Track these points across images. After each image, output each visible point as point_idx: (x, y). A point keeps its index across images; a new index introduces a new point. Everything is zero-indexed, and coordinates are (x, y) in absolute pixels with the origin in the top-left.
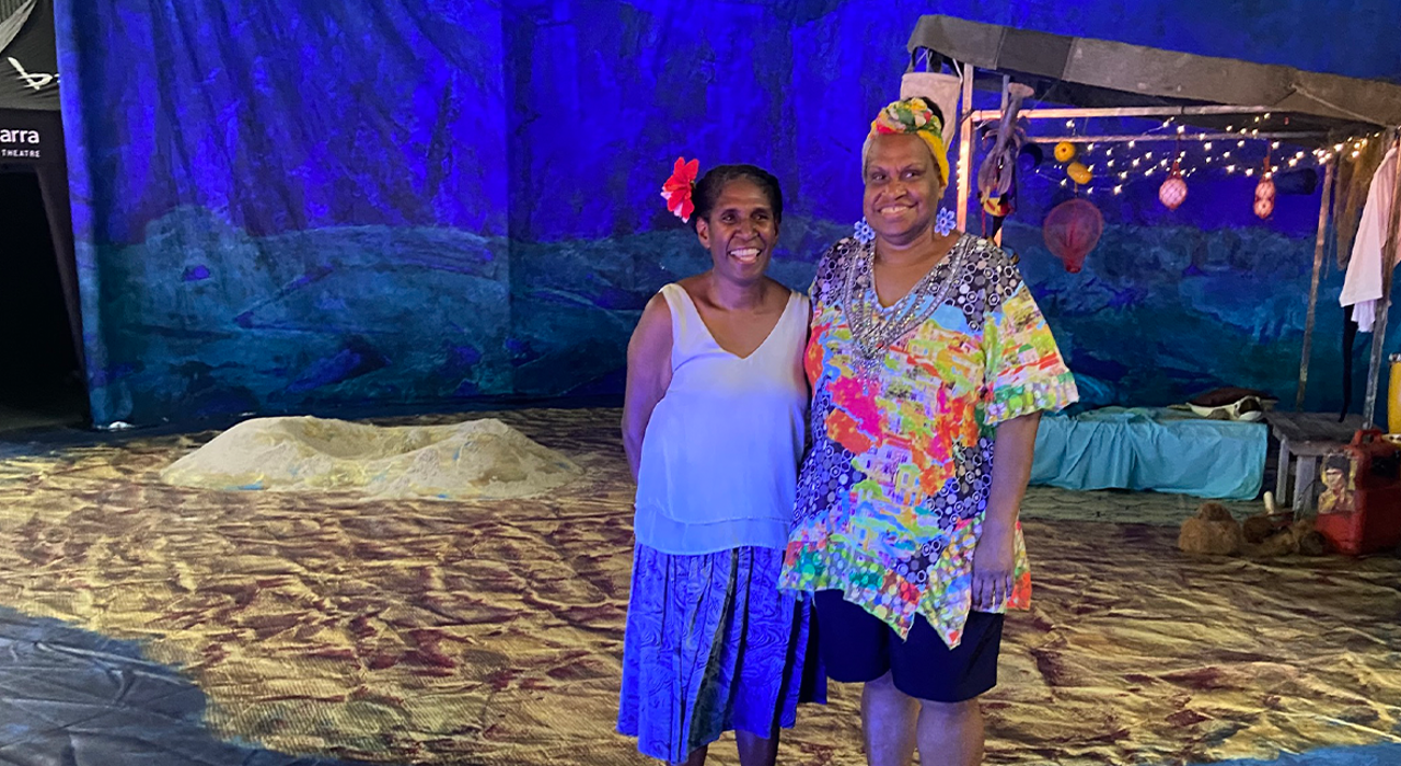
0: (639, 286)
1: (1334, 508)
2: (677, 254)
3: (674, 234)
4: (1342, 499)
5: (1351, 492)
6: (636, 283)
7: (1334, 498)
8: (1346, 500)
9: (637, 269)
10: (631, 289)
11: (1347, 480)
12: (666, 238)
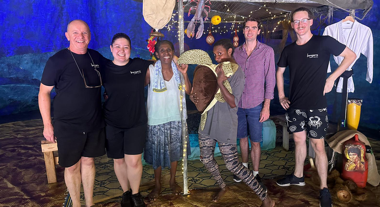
0: (11, 75)
1: (354, 169)
2: (27, 63)
3: (25, 56)
4: (358, 166)
5: (363, 163)
6: (10, 74)
7: (354, 165)
8: (360, 166)
9: (9, 69)
10: (8, 77)
11: (360, 158)
12: (22, 57)
